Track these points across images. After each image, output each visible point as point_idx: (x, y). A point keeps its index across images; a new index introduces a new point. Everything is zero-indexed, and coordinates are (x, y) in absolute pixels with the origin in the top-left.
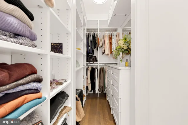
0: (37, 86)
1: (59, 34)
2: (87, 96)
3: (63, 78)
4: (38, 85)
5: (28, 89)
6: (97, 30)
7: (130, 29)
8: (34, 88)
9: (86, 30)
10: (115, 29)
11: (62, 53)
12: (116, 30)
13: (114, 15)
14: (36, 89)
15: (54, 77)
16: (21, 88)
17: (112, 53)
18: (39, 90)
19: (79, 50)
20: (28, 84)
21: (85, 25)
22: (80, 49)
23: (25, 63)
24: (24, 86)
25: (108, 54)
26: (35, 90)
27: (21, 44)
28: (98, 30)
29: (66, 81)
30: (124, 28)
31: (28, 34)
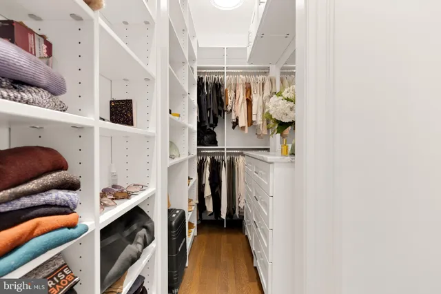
0: (67, 198)
1: (127, 80)
2: (198, 225)
3: (136, 183)
4: (67, 195)
5: (44, 203)
6: (222, 71)
7: (294, 68)
8: (58, 203)
9: (196, 71)
10: (264, 68)
11: (132, 125)
12: (265, 71)
13: (261, 35)
14: (63, 204)
15: (116, 180)
16: (27, 202)
17: (251, 124)
18: (72, 207)
19: (177, 118)
20: (43, 194)
21: (192, 59)
22: (179, 116)
23: (37, 147)
24: (34, 197)
25: (243, 128)
26: (60, 206)
27: (27, 103)
28: (225, 71)
29: (143, 188)
30: (285, 66)
31: (44, 80)
